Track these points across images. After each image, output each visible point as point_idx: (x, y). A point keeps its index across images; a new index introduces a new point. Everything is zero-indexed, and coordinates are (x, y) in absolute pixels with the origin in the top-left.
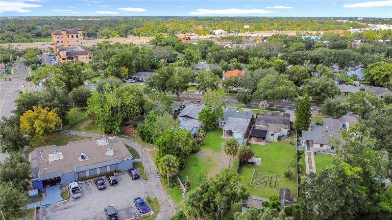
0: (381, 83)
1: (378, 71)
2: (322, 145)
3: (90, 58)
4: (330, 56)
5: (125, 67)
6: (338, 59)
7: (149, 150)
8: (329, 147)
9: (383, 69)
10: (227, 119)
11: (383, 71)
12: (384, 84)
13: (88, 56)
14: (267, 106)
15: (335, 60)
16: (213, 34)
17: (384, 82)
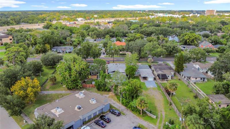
0: (191, 43)
1: (188, 38)
2: (196, 78)
3: (11, 39)
4: (158, 31)
5: (48, 44)
6: (162, 32)
7: (108, 96)
8: (200, 79)
9: (191, 36)
10: (139, 70)
11: (191, 37)
12: (192, 44)
13: (9, 39)
14: (153, 60)
15: (161, 33)
16: (77, 20)
17: (192, 43)
